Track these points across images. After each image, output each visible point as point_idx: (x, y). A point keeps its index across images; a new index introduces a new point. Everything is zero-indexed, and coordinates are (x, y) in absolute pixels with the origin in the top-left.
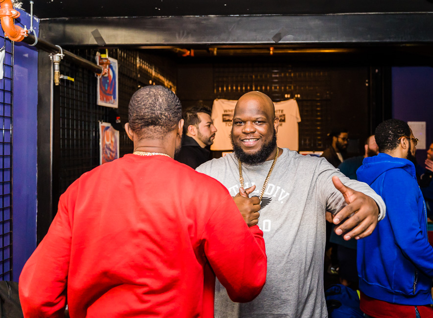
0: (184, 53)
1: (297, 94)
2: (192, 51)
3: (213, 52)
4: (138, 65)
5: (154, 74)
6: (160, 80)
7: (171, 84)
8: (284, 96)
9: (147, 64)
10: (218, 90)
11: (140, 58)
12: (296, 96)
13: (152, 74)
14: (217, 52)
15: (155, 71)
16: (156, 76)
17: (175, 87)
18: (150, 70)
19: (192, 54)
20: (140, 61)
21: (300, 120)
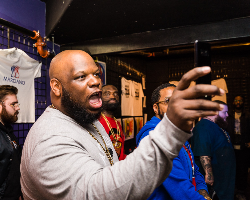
0: (149, 55)
1: (225, 75)
2: (154, 53)
3: (166, 53)
4: (119, 65)
5: (130, 68)
6: (135, 72)
7: (141, 74)
8: (216, 76)
9: (125, 63)
10: (171, 76)
11: (120, 60)
12: (225, 76)
13: (128, 69)
14: (169, 52)
15: (131, 67)
16: (131, 69)
17: (145, 75)
18: (127, 67)
19: (154, 55)
20: (120, 62)
21: (227, 92)
